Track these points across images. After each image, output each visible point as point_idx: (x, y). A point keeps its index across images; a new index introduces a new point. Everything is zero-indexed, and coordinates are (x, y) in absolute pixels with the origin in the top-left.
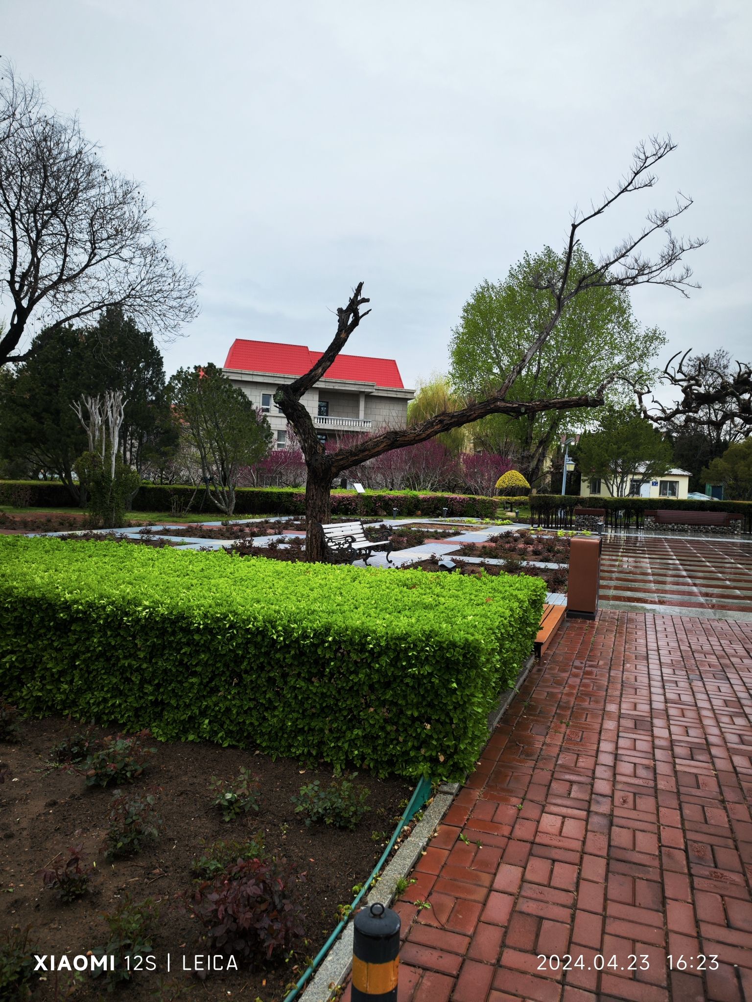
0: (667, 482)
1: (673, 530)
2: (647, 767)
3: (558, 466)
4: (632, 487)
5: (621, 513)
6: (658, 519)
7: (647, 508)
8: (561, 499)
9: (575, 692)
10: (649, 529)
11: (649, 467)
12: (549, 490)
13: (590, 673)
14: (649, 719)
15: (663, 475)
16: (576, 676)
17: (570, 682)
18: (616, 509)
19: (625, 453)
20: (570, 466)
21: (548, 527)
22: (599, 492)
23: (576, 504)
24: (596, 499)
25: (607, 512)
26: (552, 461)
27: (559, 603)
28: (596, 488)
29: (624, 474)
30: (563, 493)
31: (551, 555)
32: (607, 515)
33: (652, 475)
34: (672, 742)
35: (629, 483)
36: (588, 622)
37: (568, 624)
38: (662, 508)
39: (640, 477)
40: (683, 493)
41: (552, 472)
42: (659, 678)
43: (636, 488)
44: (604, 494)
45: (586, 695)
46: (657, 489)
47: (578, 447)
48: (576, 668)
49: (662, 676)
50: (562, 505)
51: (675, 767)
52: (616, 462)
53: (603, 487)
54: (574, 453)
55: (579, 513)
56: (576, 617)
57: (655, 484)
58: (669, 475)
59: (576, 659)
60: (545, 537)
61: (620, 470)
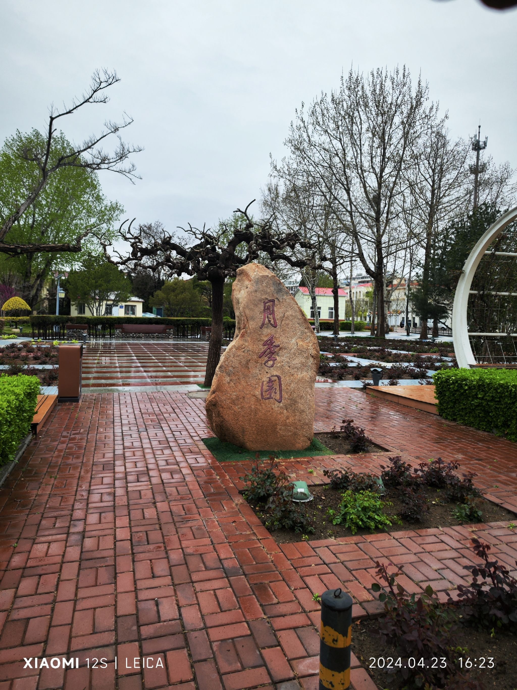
0: (129, 305)
1: (133, 337)
2: (109, 494)
3: (53, 294)
4: (106, 309)
5: (100, 327)
6: (123, 331)
7: (116, 323)
8: (55, 318)
9: (62, 454)
10: (118, 338)
11: (117, 296)
12: (47, 311)
13: (74, 439)
14: (112, 462)
15: (126, 301)
16: (63, 442)
17: (59, 447)
18: (96, 325)
19: (100, 286)
20: (61, 294)
21: (46, 339)
22: (84, 313)
23: (67, 322)
24: (81, 317)
25: (89, 327)
26: (48, 290)
27: (53, 393)
28: (81, 310)
29: (101, 300)
30: (57, 314)
31: (47, 359)
32: (89, 329)
33: (119, 301)
34: (126, 474)
35: (104, 307)
36: (74, 404)
37: (60, 407)
38: (126, 323)
39: (112, 302)
40: (139, 313)
41: (48, 299)
42: (120, 434)
43: (109, 310)
44: (87, 314)
45: (70, 455)
46: (123, 310)
47: (67, 281)
48: (64, 437)
49: (122, 433)
50: (56, 322)
51: (127, 489)
52: (95, 292)
53: (87, 309)
54: (64, 285)
55: (69, 328)
56: (65, 401)
57: (121, 307)
58: (129, 301)
59: (64, 431)
60: (43, 346)
61: (97, 298)
